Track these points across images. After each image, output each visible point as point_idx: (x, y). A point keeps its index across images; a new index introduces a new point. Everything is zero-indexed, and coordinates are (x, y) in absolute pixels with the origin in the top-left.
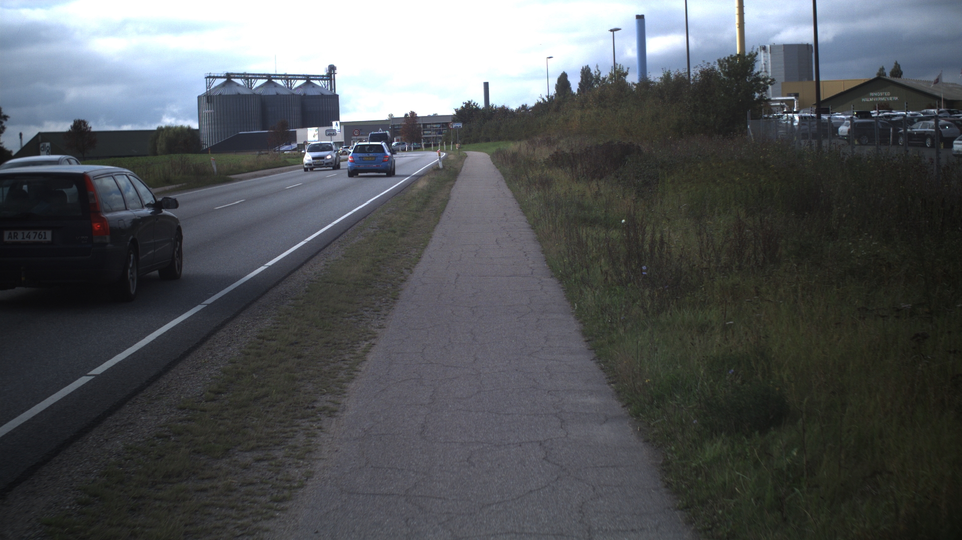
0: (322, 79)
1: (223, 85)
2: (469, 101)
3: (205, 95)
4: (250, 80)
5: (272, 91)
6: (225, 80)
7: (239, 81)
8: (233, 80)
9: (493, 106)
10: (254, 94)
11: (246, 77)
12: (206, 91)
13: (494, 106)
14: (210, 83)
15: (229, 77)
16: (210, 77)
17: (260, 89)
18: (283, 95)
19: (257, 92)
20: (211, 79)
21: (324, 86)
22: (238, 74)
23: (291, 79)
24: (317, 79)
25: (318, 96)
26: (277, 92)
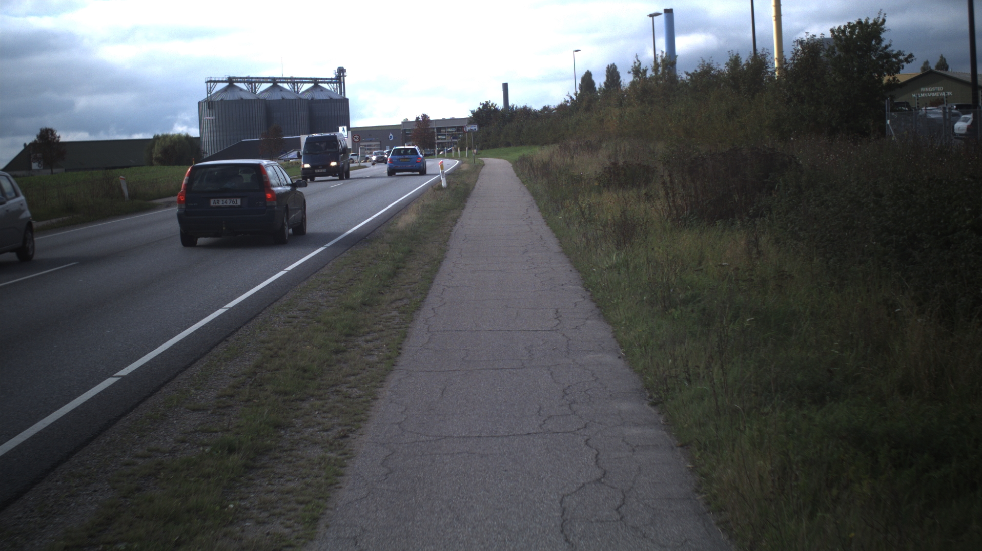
0: (331, 83)
1: (225, 90)
2: (487, 102)
3: (206, 101)
4: (253, 84)
5: (277, 96)
6: (227, 84)
7: (243, 86)
8: (235, 84)
9: (513, 107)
10: (259, 99)
11: (249, 81)
12: (206, 97)
13: (515, 107)
14: (211, 88)
15: (231, 81)
16: (211, 81)
17: (265, 94)
18: (289, 100)
19: (261, 97)
20: (212, 84)
21: (333, 90)
22: (241, 78)
23: (298, 83)
24: (325, 83)
25: (326, 100)
26: (282, 97)
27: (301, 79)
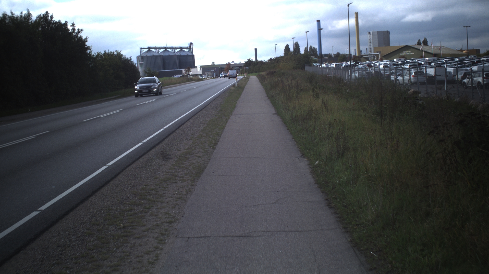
0: (187, 48)
1: (147, 52)
2: (249, 59)
3: (140, 56)
4: (158, 49)
5: (167, 54)
6: (148, 50)
7: (153, 50)
8: (151, 49)
10: (160, 55)
11: (156, 48)
12: (140, 54)
14: (142, 51)
15: (149, 48)
16: (142, 49)
17: (162, 53)
18: (172, 56)
19: (161, 54)
21: (188, 51)
22: (153, 47)
23: (174, 49)
24: (185, 49)
25: (186, 56)
26: (169, 54)
27: (176, 47)
